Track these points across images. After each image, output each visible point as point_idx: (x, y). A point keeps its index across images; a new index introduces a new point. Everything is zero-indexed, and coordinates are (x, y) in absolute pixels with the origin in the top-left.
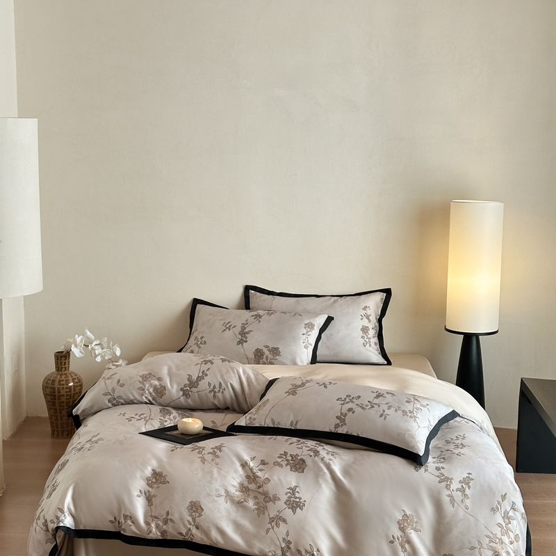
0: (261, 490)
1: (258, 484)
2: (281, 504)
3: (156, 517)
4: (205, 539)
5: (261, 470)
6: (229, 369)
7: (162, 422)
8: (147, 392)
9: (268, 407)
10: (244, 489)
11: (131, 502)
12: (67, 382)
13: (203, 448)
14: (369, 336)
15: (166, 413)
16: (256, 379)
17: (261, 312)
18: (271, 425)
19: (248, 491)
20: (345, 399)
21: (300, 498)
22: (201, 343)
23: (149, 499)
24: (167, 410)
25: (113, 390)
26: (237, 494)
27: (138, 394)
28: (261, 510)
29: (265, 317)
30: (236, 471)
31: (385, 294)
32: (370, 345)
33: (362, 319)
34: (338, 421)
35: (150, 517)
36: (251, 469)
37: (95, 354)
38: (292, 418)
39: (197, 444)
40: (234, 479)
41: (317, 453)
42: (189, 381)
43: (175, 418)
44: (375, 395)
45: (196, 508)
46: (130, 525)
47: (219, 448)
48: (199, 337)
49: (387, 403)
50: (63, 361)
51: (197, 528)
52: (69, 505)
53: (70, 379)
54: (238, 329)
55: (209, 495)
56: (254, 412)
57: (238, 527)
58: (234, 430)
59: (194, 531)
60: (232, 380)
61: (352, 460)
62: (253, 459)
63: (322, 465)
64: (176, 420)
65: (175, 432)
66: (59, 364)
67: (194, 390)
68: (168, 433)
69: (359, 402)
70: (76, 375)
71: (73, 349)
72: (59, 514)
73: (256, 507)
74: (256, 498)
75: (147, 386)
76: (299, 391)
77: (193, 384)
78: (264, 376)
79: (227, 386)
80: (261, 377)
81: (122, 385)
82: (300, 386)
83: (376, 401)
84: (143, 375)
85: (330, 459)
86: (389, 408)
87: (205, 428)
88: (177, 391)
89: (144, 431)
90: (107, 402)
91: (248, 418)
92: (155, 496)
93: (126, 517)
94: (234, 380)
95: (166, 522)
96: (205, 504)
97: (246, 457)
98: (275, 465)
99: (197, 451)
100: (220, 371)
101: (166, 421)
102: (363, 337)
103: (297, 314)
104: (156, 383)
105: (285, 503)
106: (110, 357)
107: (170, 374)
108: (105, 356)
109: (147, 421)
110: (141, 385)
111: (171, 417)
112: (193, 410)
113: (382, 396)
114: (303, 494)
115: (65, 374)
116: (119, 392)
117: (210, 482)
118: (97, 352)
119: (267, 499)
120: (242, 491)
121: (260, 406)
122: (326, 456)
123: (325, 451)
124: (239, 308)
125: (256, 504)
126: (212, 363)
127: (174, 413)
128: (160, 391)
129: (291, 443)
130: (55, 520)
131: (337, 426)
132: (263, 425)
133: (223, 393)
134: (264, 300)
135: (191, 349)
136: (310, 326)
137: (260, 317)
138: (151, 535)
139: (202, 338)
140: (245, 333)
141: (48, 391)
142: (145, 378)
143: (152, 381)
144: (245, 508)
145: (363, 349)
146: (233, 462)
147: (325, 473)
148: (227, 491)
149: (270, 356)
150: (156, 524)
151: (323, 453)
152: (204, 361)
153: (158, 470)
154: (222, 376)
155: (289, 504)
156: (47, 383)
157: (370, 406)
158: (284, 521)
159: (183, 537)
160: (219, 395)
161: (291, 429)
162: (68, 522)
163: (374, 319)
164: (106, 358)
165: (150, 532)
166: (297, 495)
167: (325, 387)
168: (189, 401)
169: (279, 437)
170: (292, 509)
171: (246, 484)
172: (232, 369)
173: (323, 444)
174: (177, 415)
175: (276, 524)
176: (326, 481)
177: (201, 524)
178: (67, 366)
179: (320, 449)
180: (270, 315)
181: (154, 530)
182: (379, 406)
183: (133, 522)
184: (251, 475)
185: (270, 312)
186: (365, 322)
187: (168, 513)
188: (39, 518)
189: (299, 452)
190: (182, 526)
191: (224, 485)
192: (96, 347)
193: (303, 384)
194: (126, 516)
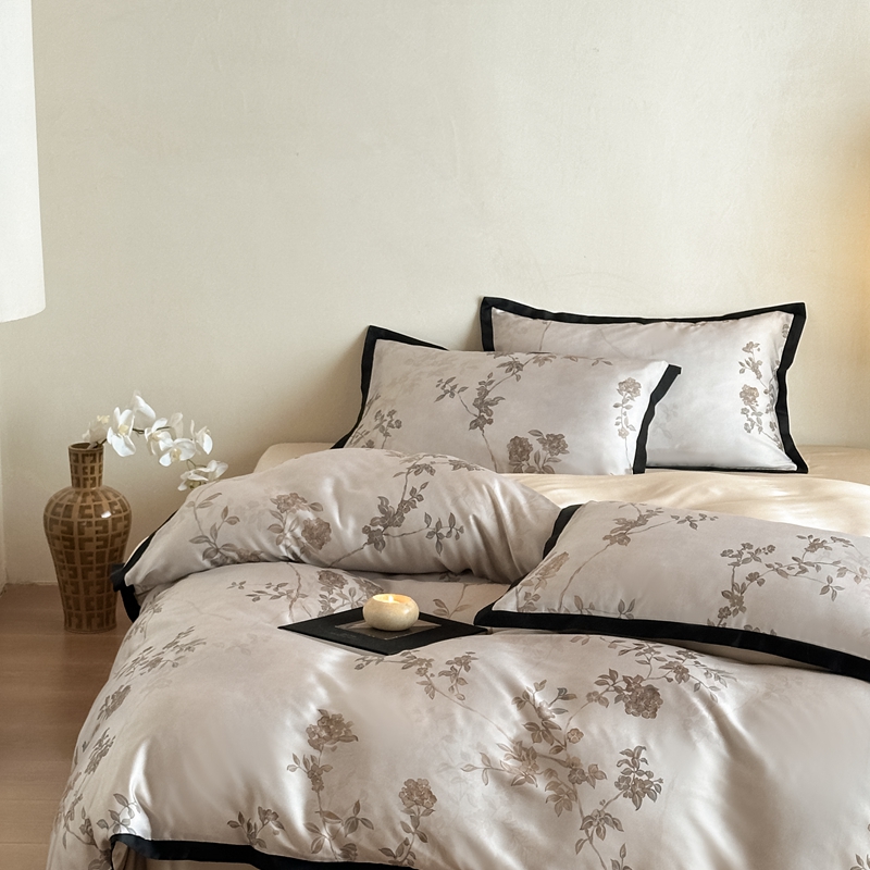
0: (561, 756)
1: (556, 744)
2: (608, 787)
3: (330, 815)
4: (440, 862)
5: (560, 711)
6: (471, 484)
7: (325, 602)
8: (289, 535)
9: (566, 570)
10: (524, 753)
11: (277, 783)
12: (99, 510)
13: (429, 663)
14: (758, 409)
15: (334, 582)
16: (532, 507)
17: (521, 357)
18: (574, 611)
19: (534, 757)
20: (740, 554)
21: (650, 774)
22: (390, 425)
23: (315, 775)
24: (334, 575)
25: (214, 531)
26: (508, 764)
27: (270, 539)
28: (564, 799)
29: (531, 368)
30: (505, 714)
31: (792, 316)
32: (760, 429)
33: (742, 371)
34: (727, 603)
35: (318, 813)
36: (539, 710)
37: (157, 448)
38: (620, 596)
39: (413, 652)
40: (502, 730)
41: (682, 674)
42: (382, 511)
43: (352, 592)
44: (806, 543)
45: (419, 795)
46: (275, 833)
47: (465, 662)
48: (386, 413)
49: (835, 563)
50: (89, 465)
51: (423, 839)
52: (138, 788)
53: (105, 502)
54: (472, 394)
55: (447, 766)
56: (535, 581)
57: (512, 836)
58: (491, 620)
59: (416, 845)
60: (479, 510)
61: (762, 689)
62: (540, 686)
63: (696, 701)
64: (356, 598)
65: (357, 626)
66: (80, 471)
67: (394, 531)
68: (343, 627)
69: (771, 558)
70: (116, 496)
71: (111, 438)
72: (118, 807)
73: (552, 793)
74: (550, 772)
75: (289, 522)
76: (636, 534)
77: (391, 518)
78: (547, 500)
79: (468, 523)
80: (542, 501)
81: (234, 520)
82: (635, 524)
83: (811, 557)
84: (279, 498)
85: (713, 688)
86: (842, 572)
87: (422, 616)
88: (356, 533)
89: (289, 622)
90: (201, 557)
91: (521, 594)
92: (326, 769)
93: (264, 814)
94: (482, 507)
95: (353, 825)
96: (441, 785)
97: (526, 683)
98: (590, 700)
99: (416, 668)
100: (451, 489)
101: (334, 601)
102: (744, 411)
103: (602, 362)
104: (309, 515)
105: (617, 785)
106: (191, 456)
107: (338, 495)
108: (179, 453)
109: (294, 600)
110: (276, 521)
111: (345, 591)
112: (391, 574)
113: (822, 545)
114: (657, 764)
115: (93, 493)
116: (228, 534)
117: (449, 738)
118: (162, 445)
119: (577, 775)
120: (520, 758)
121: (547, 569)
122: (703, 679)
123: (700, 668)
124: (469, 347)
125: (553, 786)
126: (432, 472)
127: (351, 582)
128: (318, 533)
129: (624, 652)
130: (110, 822)
131: (724, 613)
132: (557, 612)
133: (457, 537)
134: (525, 330)
135: (367, 438)
136: (630, 387)
137: (520, 367)
138: (320, 854)
139: (391, 413)
140: (488, 403)
141: (58, 530)
142: (285, 504)
143: (300, 512)
144: (528, 796)
145: (744, 437)
146: (496, 694)
147: (703, 717)
148: (486, 759)
149: (545, 454)
150: (332, 830)
151: (697, 674)
152: (414, 467)
153: (332, 712)
154: (455, 501)
155: (625, 788)
156: (54, 513)
157: (797, 569)
158: (616, 824)
159: (391, 859)
160: (450, 542)
161: (619, 620)
162: (137, 824)
163: (768, 372)
164: (182, 458)
165: (320, 847)
166: (643, 767)
167: (693, 525)
168: (383, 555)
169: (595, 638)
170: (632, 797)
171: (528, 741)
172: (478, 484)
173: (694, 654)
174: (357, 586)
175: (598, 830)
176: (706, 735)
177: (432, 830)
178: (96, 475)
179: (688, 663)
180: (541, 362)
181: (327, 842)
182: (818, 568)
183: (281, 826)
184: (539, 722)
185: (541, 356)
186: (749, 379)
187: (357, 806)
188: (71, 815)
189: (643, 671)
190: (389, 834)
191: (479, 745)
192: (161, 435)
193: (642, 520)
194: (266, 813)
